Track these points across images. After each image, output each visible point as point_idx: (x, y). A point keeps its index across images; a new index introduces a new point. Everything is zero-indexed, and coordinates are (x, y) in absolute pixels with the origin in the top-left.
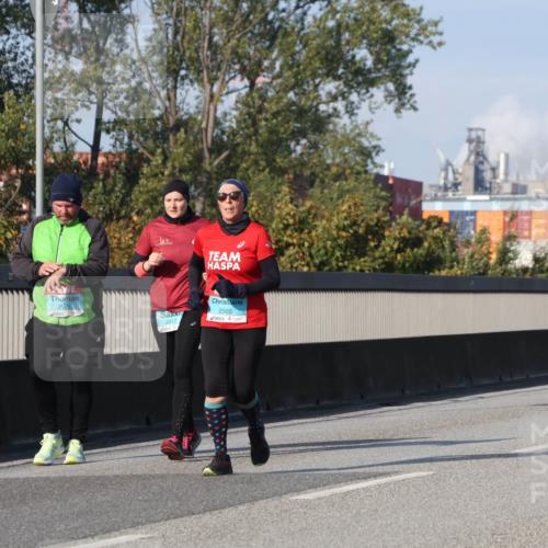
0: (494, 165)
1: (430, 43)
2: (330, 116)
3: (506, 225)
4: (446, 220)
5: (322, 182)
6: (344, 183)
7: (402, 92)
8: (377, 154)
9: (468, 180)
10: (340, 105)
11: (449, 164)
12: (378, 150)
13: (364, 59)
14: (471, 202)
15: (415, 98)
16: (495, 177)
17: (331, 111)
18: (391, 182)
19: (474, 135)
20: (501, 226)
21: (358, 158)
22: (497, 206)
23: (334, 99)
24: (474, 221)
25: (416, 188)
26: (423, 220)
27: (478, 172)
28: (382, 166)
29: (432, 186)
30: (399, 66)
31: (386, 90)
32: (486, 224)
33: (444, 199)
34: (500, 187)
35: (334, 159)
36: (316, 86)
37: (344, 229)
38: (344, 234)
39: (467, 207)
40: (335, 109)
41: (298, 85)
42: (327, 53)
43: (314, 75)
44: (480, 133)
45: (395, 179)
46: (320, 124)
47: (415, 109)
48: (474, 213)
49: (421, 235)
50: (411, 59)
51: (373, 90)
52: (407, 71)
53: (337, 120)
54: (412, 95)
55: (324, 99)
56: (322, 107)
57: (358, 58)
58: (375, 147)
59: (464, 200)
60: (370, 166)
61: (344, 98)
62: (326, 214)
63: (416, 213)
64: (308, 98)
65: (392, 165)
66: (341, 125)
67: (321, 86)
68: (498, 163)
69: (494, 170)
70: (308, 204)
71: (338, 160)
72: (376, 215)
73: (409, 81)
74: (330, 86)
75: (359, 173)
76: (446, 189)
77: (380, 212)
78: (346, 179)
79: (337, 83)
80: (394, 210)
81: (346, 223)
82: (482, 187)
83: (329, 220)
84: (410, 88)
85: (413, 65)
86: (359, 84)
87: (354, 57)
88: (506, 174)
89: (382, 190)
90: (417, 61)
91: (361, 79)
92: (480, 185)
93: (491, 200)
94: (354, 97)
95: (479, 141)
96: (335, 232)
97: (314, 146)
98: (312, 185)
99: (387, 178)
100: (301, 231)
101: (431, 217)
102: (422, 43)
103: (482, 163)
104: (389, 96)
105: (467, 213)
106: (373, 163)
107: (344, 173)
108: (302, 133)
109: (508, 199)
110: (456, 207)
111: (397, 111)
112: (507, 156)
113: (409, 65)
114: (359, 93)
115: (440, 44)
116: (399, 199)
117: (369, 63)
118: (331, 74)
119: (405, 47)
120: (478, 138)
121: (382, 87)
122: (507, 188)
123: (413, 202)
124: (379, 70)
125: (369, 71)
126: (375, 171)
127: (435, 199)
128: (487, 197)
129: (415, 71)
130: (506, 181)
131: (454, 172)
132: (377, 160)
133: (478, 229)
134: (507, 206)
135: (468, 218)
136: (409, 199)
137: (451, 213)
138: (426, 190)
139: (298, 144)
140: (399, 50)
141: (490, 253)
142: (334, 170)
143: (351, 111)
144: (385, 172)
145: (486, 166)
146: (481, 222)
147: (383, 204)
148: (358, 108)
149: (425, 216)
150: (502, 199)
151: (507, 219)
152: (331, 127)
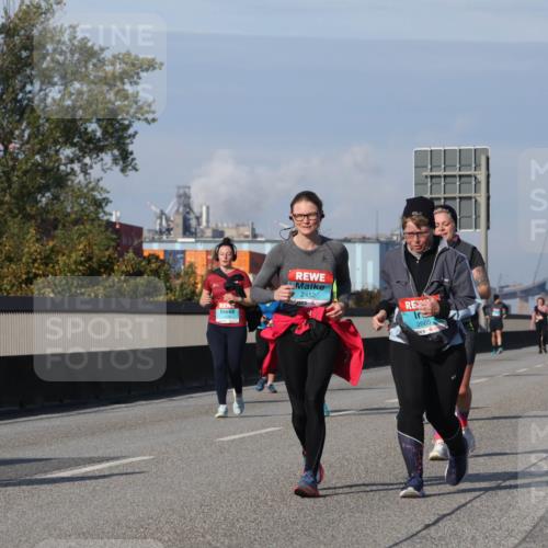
0: (198, 215)
1: (146, 120)
2: (68, 174)
3: (209, 262)
4: (162, 257)
5: (64, 226)
6: (82, 227)
7: (125, 159)
8: (107, 204)
9: (177, 225)
10: (76, 166)
11: (162, 213)
12: (107, 201)
13: (94, 131)
14: (180, 243)
15: (135, 162)
16: (199, 224)
17: (69, 170)
18: (118, 227)
19: (181, 191)
20: (205, 263)
21: (92, 208)
22: (201, 247)
23: (72, 161)
24: (184, 258)
25: (138, 231)
26: (144, 258)
27: (186, 221)
28: (111, 214)
29: (149, 231)
30: (122, 137)
31: (113, 155)
32: (193, 260)
33: (160, 241)
34: (203, 231)
35: (72, 208)
36: (57, 151)
37: (81, 263)
38: (81, 268)
39: (177, 247)
40: (72, 169)
41: (42, 150)
42: (65, 126)
43: (56, 142)
44: (187, 190)
45: (121, 225)
46: (60, 181)
48: (183, 252)
49: (142, 269)
50: (131, 131)
51: (103, 155)
52: (128, 141)
53: (73, 178)
54: (133, 159)
55: (63, 161)
56: (62, 168)
57: (89, 130)
58: (104, 199)
59: (176, 242)
60: (102, 214)
61: (79, 161)
62: (66, 252)
63: (139, 251)
64: (51, 161)
65: (118, 214)
66: (76, 181)
67: (61, 151)
68: (201, 214)
69: (198, 218)
70: (51, 244)
71: (75, 209)
72: (107, 253)
73: (130, 148)
74: (68, 152)
75: (93, 220)
76: (161, 233)
77: (111, 250)
78: (83, 224)
79: (73, 149)
80: (121, 249)
81: (83, 259)
82: (189, 231)
83: (69, 257)
84: (131, 153)
85: (134, 136)
86: (91, 150)
87: (86, 129)
88: (208, 221)
89: (111, 233)
90: (136, 133)
91: (92, 146)
92: (187, 230)
93: (197, 242)
94: (87, 160)
95: (186, 196)
96: (73, 267)
97: (56, 198)
98: (56, 228)
99: (114, 224)
100: (47, 265)
101: (150, 255)
102: (139, 119)
103: (188, 213)
104: (115, 161)
105: (178, 252)
106: (104, 212)
107: (81, 219)
108: (46, 188)
109: (210, 242)
110: (169, 247)
111: (123, 171)
112: (208, 208)
113: (130, 136)
114: (91, 157)
115: (154, 120)
116: (124, 241)
117: (99, 134)
118: (69, 142)
119: (126, 122)
120: (186, 194)
121: (109, 153)
122: (209, 233)
123: (136, 243)
124: (106, 140)
125: (99, 140)
126: (105, 218)
127: (153, 240)
128: (193, 240)
129: (135, 141)
130: (208, 227)
131: (168, 220)
132: (107, 209)
133: (187, 264)
134: (209, 246)
135: (179, 256)
136: (133, 241)
137: (165, 252)
138: (145, 234)
139: (43, 196)
140: (122, 125)
141: (196, 283)
142: (73, 216)
143: (85, 170)
144: (113, 219)
145: (192, 216)
146: (189, 259)
147: (113, 244)
148: (91, 168)
149: (146, 254)
150: (205, 242)
151: (210, 258)
152: (69, 183)
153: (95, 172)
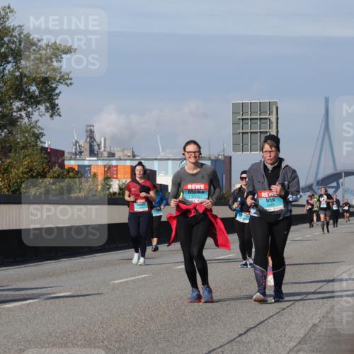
0: (99, 143)
1: (66, 84)
2: (18, 118)
3: (106, 172)
4: (76, 169)
5: (15, 150)
6: (26, 151)
7: (53, 109)
8: (42, 136)
9: (86, 150)
10: (23, 113)
11: (77, 142)
12: (42, 135)
13: (34, 91)
14: (88, 161)
15: (60, 110)
16: (99, 149)
17: (19, 116)
18: (49, 150)
19: (89, 128)
20: (103, 172)
21: (33, 139)
22: (100, 163)
23: (20, 110)
24: (90, 170)
25: (62, 153)
26: (65, 170)
27: (91, 146)
28: (45, 143)
29: (69, 153)
30: (51, 95)
31: (45, 106)
32: (96, 171)
33: (75, 159)
34: (102, 154)
35: (21, 139)
36: (11, 104)
37: (25, 173)
38: (26, 176)
39: (86, 163)
40: (21, 115)
42: (16, 88)
43: (10, 98)
44: (92, 128)
45: (51, 149)
46: (13, 122)
47: (60, 116)
48: (90, 166)
50: (57, 91)
51: (39, 106)
52: (55, 97)
53: (21, 120)
54: (58, 109)
55: (15, 110)
56: (14, 114)
57: (31, 90)
58: (41, 133)
59: (85, 160)
60: (39, 143)
62: (17, 166)
63: (62, 165)
64: (7, 110)
65: (49, 143)
66: (23, 122)
67: (14, 103)
68: (101, 142)
69: (99, 145)
70: (8, 161)
71: (23, 140)
72: (42, 166)
73: (57, 102)
75: (34, 146)
76: (76, 154)
77: (44, 165)
78: (27, 149)
79: (21, 102)
80: (51, 164)
81: (27, 170)
82: (93, 153)
83: (18, 169)
84: (57, 105)
85: (58, 94)
86: (32, 103)
87: (29, 90)
88: (105, 147)
89: (45, 154)
90: (60, 93)
91: (33, 101)
93: (98, 160)
94: (30, 109)
95: (92, 132)
96: (21, 175)
97: (11, 132)
98: (10, 151)
99: (47, 148)
101: (69, 168)
102: (62, 83)
103: (93, 142)
104: (47, 109)
105: (86, 166)
106: (41, 141)
107: (26, 145)
108: (4, 126)
109: (106, 160)
110: (80, 163)
111: (51, 116)
112: (105, 139)
113: (56, 94)
114: (32, 107)
115: (71, 84)
116: (53, 159)
117: (37, 93)
118: (18, 98)
119: (54, 86)
120: (91, 130)
122: (105, 154)
123: (60, 160)
124: (42, 97)
125: (37, 97)
126: (41, 145)
127: (71, 159)
128: (96, 159)
129: (59, 97)
130: (105, 151)
131: (80, 146)
132: (42, 139)
133: (92, 173)
134: (106, 163)
135: (87, 168)
136: (58, 159)
137: (79, 166)
138: (66, 155)
139: (3, 131)
140: (51, 87)
142: (21, 144)
143: (29, 115)
144: (46, 146)
145: (95, 144)
146: (93, 170)
147: (46, 161)
148: (32, 114)
149: (66, 167)
150: (103, 160)
151: (106, 169)
152: (19, 123)
153: (35, 117)
